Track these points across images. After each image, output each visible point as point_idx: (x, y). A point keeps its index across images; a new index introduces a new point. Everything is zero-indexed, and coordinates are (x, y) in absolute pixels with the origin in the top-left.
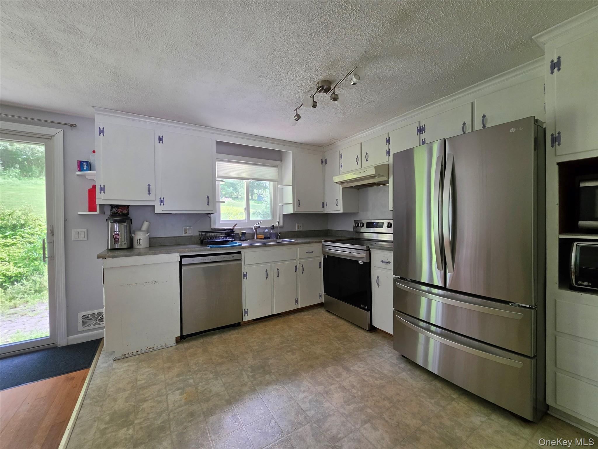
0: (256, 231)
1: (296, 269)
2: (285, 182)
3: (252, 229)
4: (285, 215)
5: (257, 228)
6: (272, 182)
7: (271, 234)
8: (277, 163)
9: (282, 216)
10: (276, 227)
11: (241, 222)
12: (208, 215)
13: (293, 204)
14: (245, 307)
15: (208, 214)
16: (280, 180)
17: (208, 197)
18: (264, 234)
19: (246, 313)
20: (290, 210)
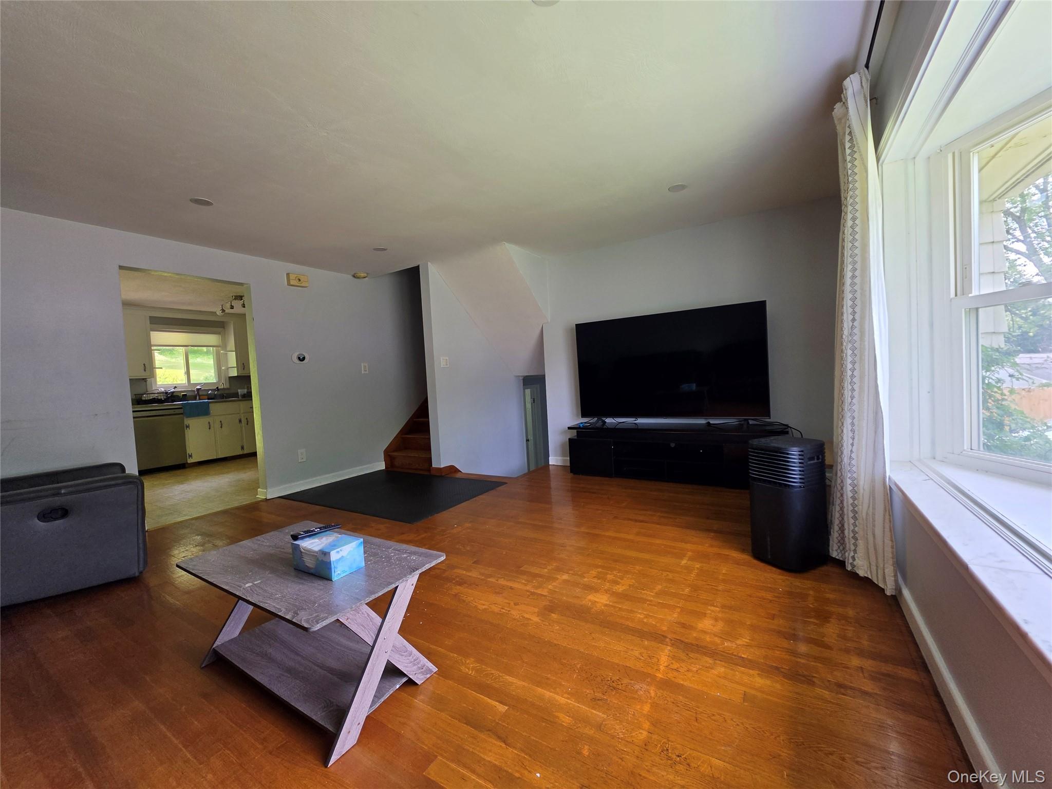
0: (198, 392)
1: (240, 421)
2: (228, 349)
3: (194, 391)
4: (231, 378)
5: (198, 390)
6: (215, 348)
7: (215, 395)
8: (220, 329)
9: (228, 378)
10: (221, 389)
11: (181, 385)
12: (145, 380)
13: (237, 367)
14: (189, 451)
15: (143, 379)
16: (224, 346)
17: (144, 365)
18: (208, 395)
19: (190, 456)
20: (234, 373)
